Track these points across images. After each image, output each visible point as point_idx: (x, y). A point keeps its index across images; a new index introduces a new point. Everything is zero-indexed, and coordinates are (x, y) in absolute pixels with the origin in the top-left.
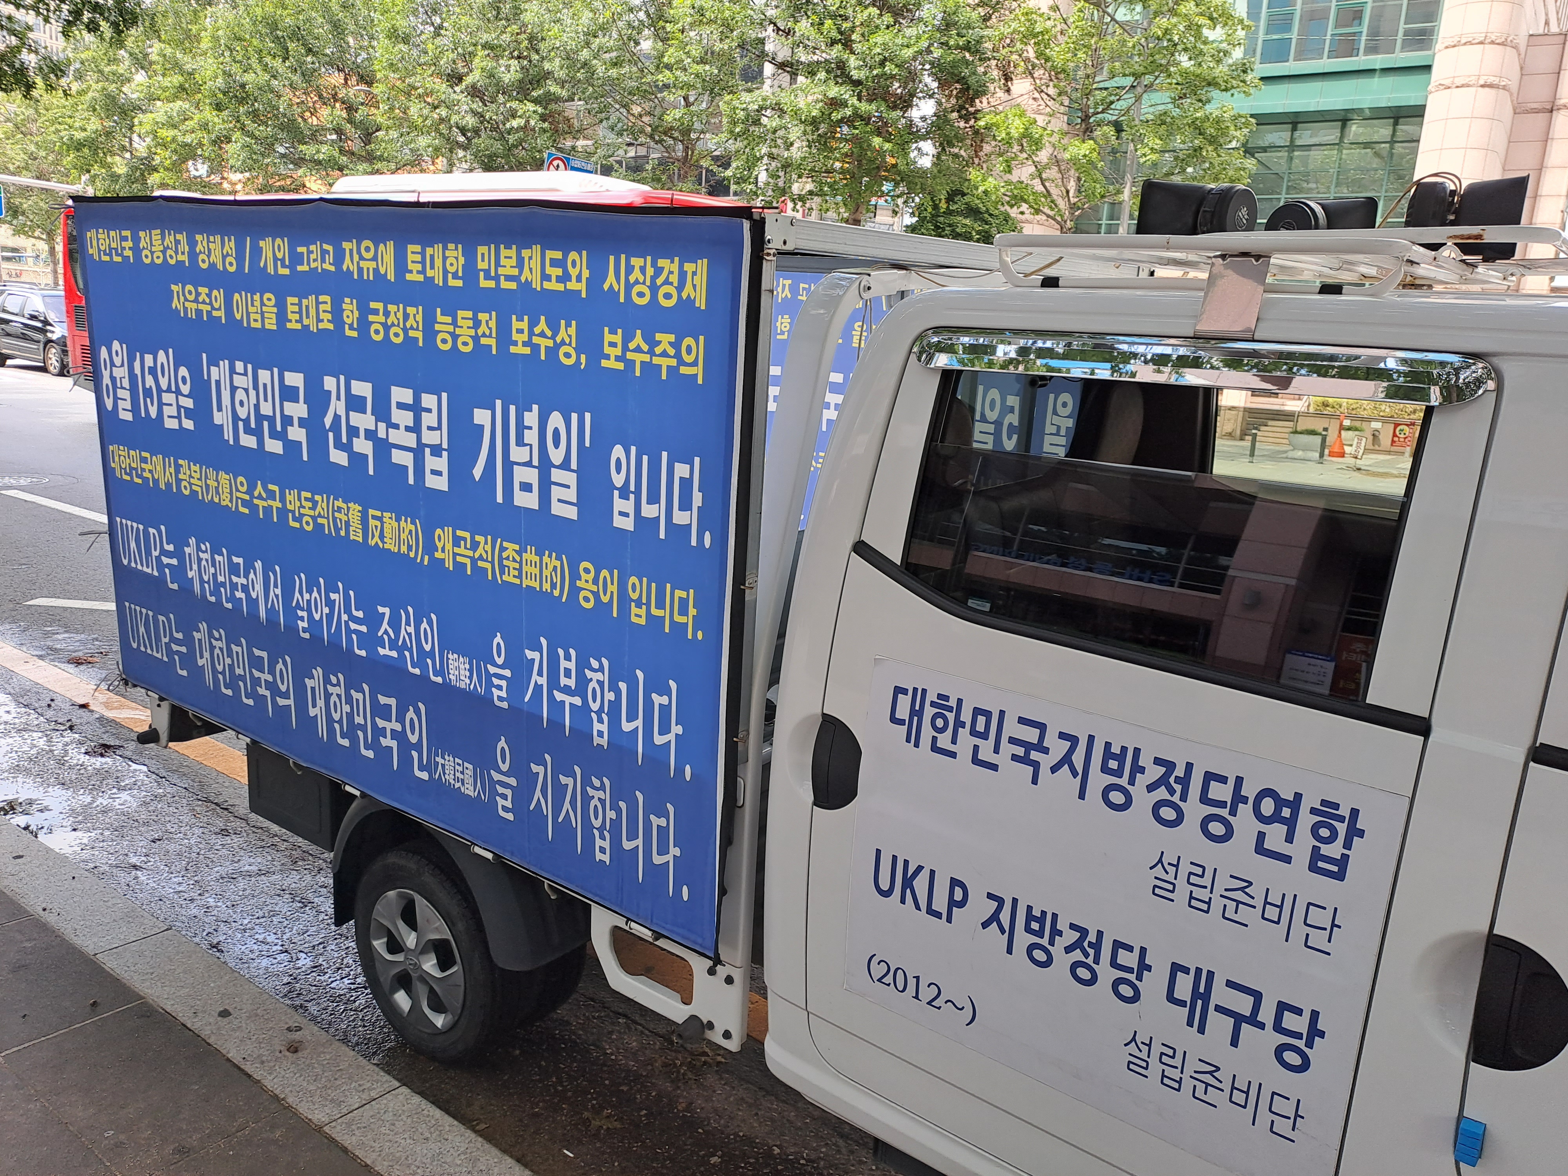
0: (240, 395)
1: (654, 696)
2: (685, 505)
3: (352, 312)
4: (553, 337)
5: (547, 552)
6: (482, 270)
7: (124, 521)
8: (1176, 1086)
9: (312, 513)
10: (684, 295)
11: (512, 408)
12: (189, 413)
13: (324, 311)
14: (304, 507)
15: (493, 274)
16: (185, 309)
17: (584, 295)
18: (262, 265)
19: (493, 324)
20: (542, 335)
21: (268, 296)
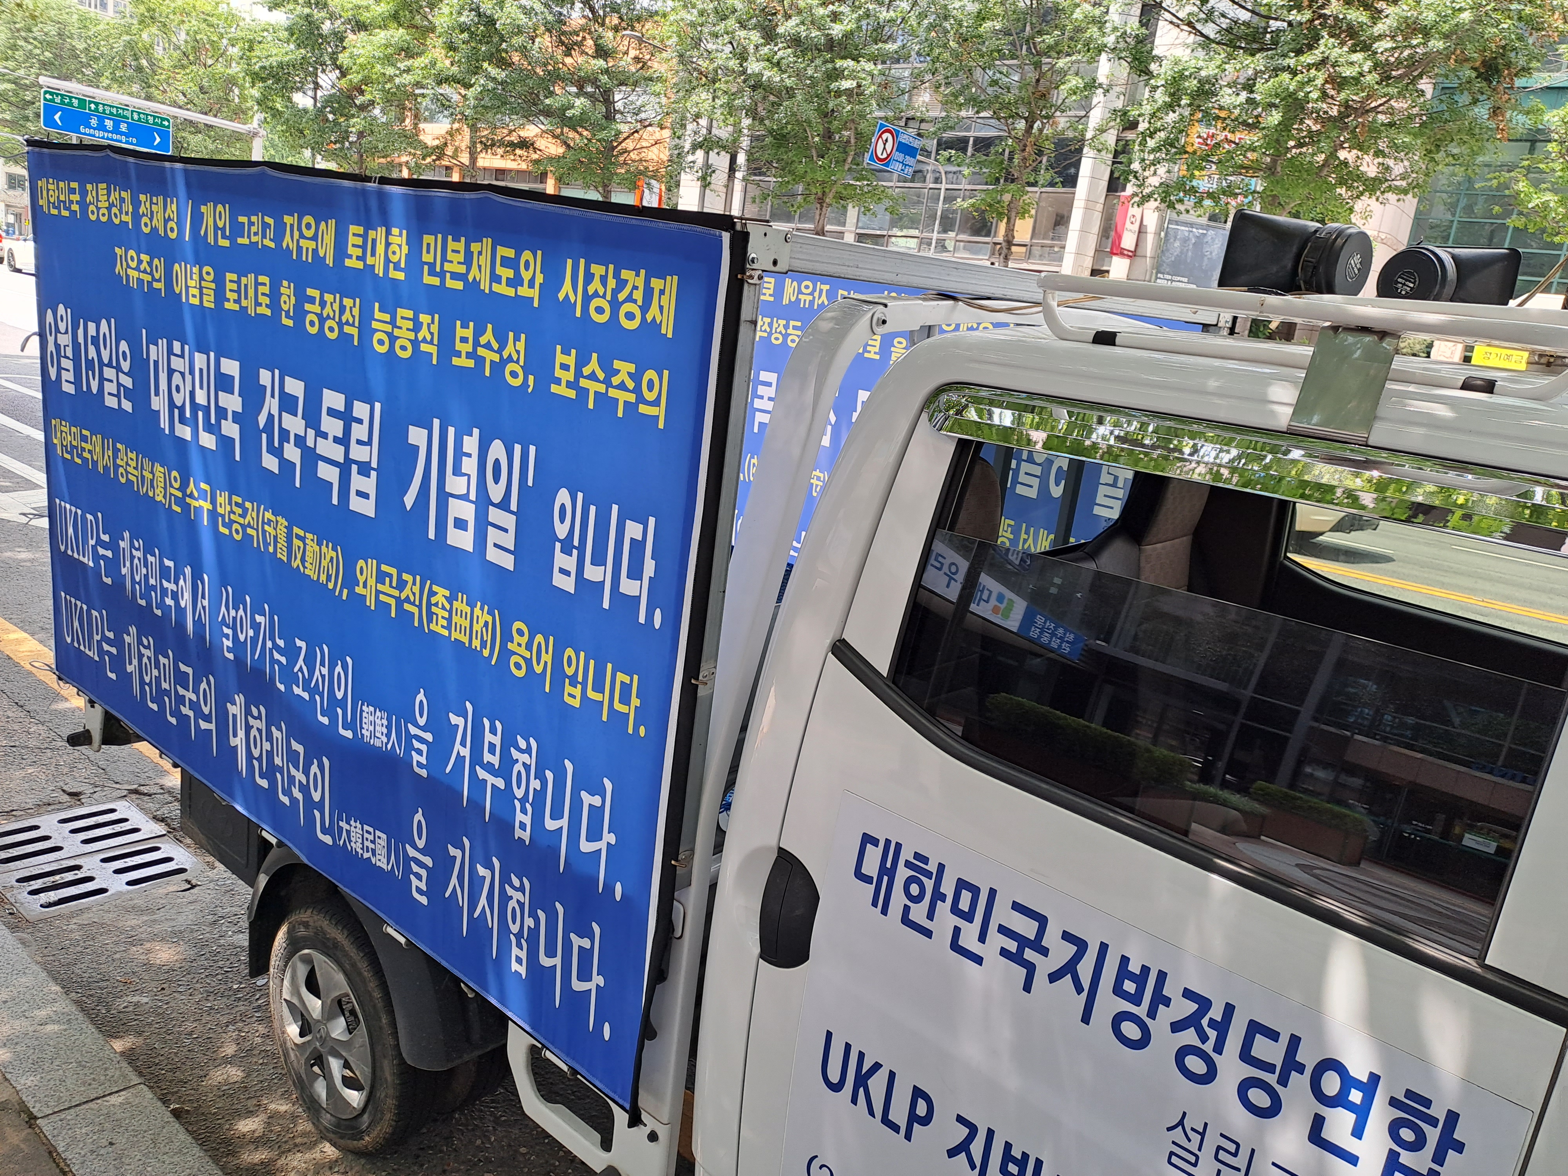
0: (177, 379)
1: (584, 794)
2: (635, 574)
3: (289, 296)
4: (500, 351)
5: (479, 604)
6: (427, 263)
7: (63, 503)
9: (241, 520)
10: (649, 318)
11: (451, 431)
12: (129, 394)
13: (263, 294)
14: (234, 513)
15: (438, 269)
16: (127, 276)
17: (536, 304)
18: (202, 233)
19: (435, 328)
20: (488, 346)
21: (207, 269)
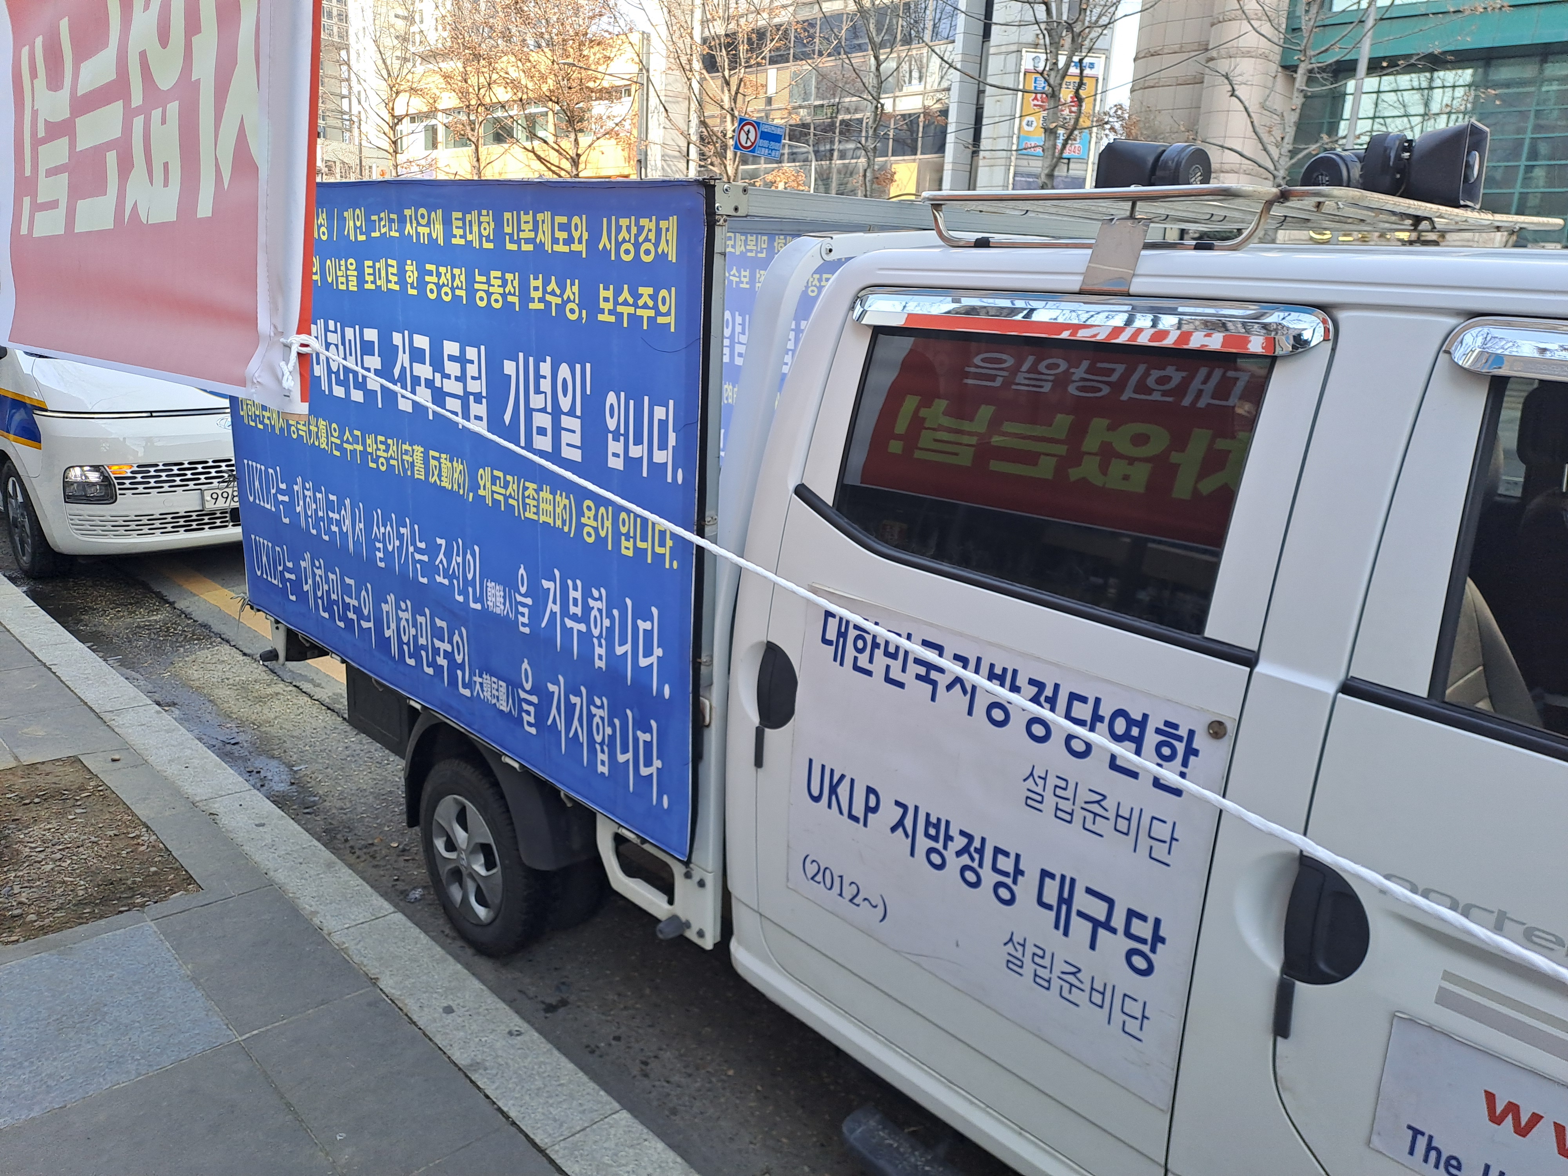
0: (332, 350)
1: (640, 621)
2: (663, 446)
3: (413, 273)
4: (561, 296)
6: (507, 234)
7: (250, 462)
8: (1046, 984)
9: (385, 455)
10: (660, 251)
11: (532, 360)
13: (392, 274)
14: (380, 450)
15: (516, 238)
17: (584, 256)
18: (346, 233)
19: (516, 283)
20: (553, 293)
21: (351, 260)
